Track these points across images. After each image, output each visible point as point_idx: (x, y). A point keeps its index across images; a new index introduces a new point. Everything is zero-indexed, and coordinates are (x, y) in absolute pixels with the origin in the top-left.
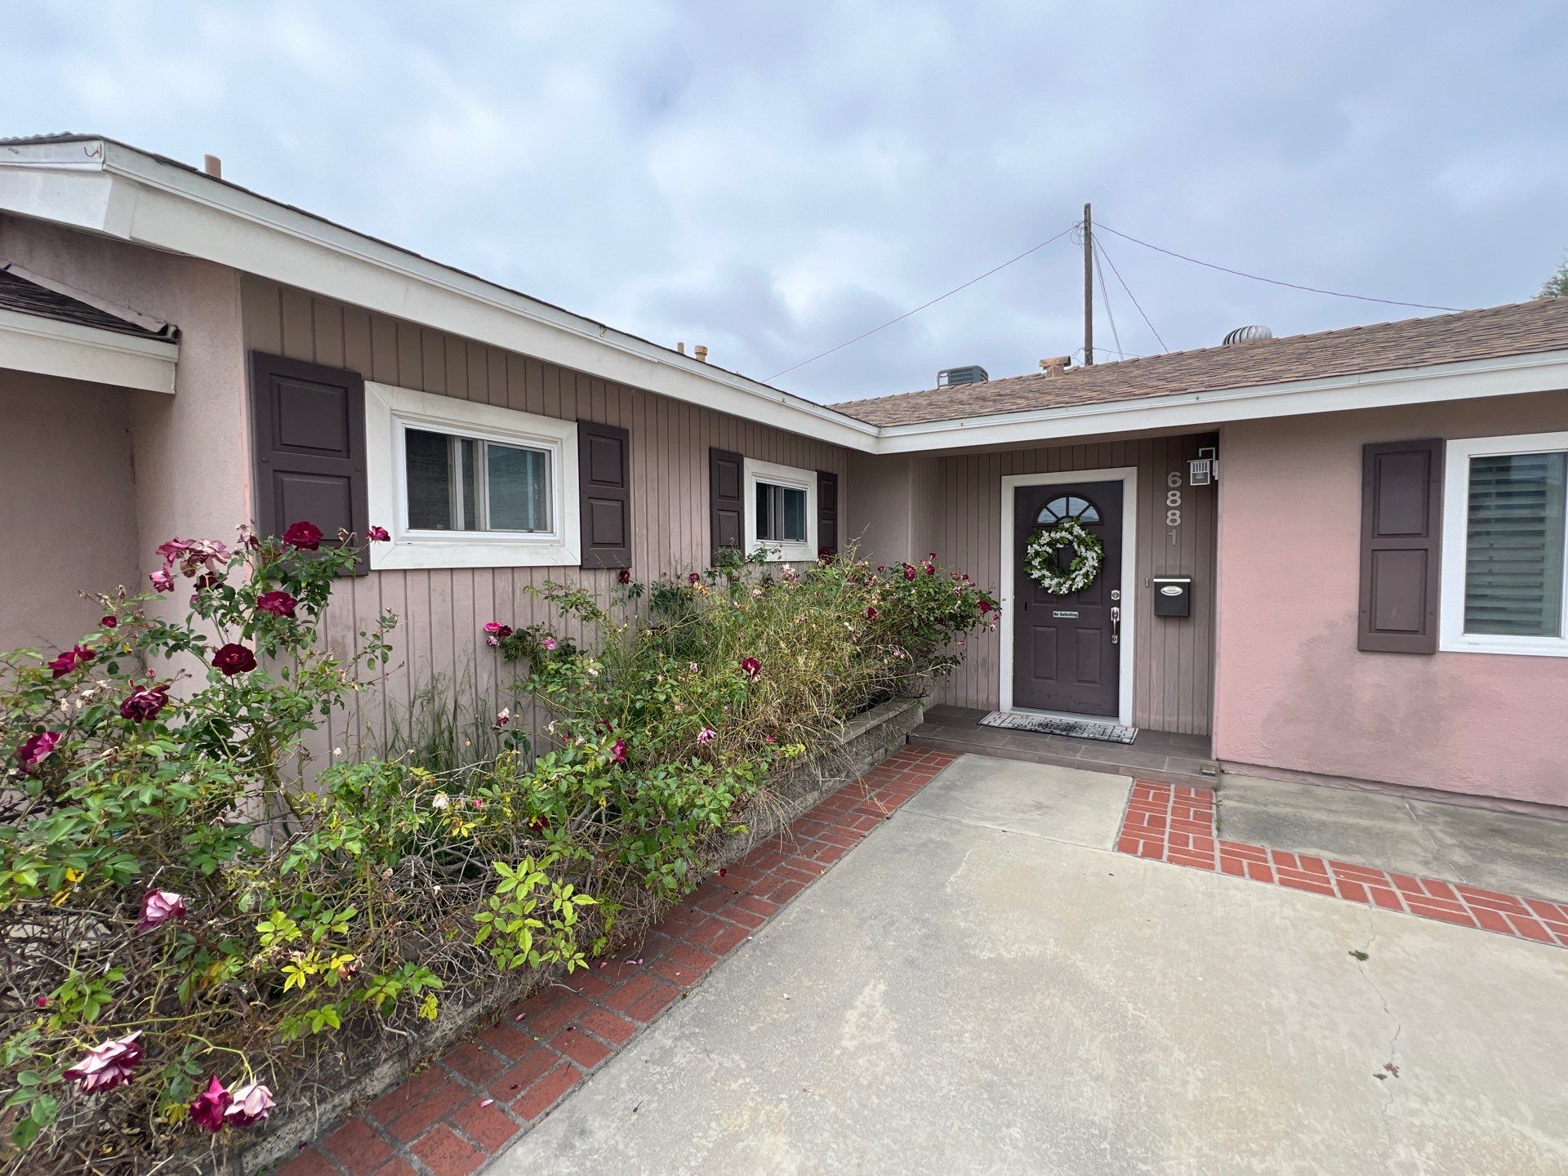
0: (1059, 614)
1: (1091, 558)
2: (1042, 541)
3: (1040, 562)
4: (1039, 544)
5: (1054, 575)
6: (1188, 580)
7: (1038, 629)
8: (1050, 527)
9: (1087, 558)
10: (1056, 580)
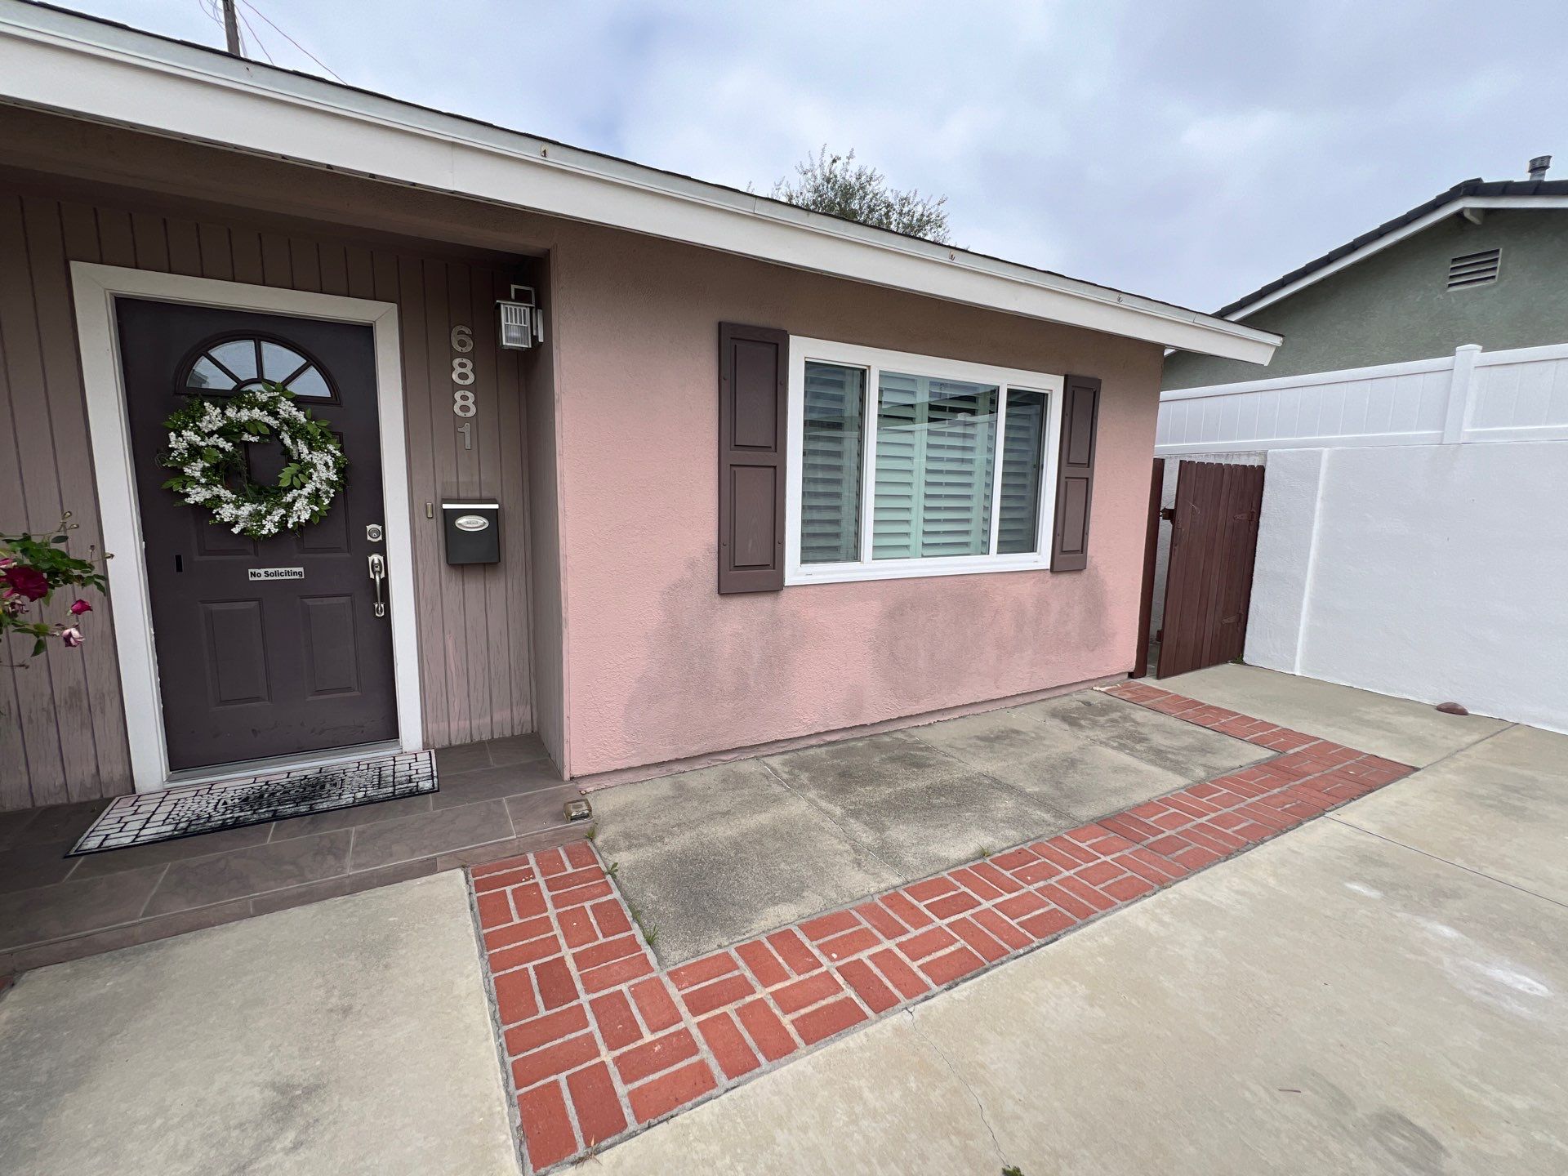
0: (262, 574)
1: (323, 467)
2: (205, 426)
3: (204, 471)
4: (198, 431)
5: (242, 497)
6: (496, 506)
7: (215, 607)
8: (221, 399)
9: (314, 466)
10: (247, 509)
